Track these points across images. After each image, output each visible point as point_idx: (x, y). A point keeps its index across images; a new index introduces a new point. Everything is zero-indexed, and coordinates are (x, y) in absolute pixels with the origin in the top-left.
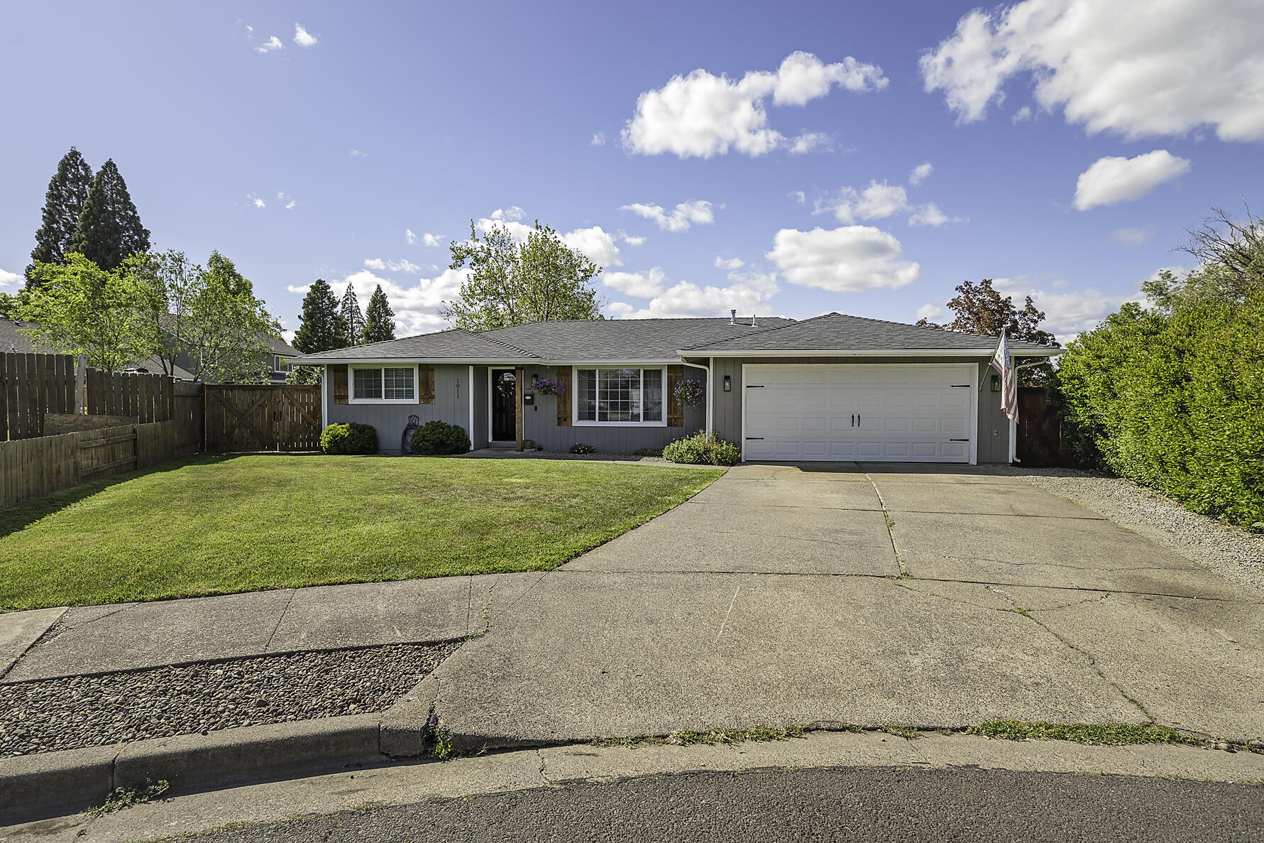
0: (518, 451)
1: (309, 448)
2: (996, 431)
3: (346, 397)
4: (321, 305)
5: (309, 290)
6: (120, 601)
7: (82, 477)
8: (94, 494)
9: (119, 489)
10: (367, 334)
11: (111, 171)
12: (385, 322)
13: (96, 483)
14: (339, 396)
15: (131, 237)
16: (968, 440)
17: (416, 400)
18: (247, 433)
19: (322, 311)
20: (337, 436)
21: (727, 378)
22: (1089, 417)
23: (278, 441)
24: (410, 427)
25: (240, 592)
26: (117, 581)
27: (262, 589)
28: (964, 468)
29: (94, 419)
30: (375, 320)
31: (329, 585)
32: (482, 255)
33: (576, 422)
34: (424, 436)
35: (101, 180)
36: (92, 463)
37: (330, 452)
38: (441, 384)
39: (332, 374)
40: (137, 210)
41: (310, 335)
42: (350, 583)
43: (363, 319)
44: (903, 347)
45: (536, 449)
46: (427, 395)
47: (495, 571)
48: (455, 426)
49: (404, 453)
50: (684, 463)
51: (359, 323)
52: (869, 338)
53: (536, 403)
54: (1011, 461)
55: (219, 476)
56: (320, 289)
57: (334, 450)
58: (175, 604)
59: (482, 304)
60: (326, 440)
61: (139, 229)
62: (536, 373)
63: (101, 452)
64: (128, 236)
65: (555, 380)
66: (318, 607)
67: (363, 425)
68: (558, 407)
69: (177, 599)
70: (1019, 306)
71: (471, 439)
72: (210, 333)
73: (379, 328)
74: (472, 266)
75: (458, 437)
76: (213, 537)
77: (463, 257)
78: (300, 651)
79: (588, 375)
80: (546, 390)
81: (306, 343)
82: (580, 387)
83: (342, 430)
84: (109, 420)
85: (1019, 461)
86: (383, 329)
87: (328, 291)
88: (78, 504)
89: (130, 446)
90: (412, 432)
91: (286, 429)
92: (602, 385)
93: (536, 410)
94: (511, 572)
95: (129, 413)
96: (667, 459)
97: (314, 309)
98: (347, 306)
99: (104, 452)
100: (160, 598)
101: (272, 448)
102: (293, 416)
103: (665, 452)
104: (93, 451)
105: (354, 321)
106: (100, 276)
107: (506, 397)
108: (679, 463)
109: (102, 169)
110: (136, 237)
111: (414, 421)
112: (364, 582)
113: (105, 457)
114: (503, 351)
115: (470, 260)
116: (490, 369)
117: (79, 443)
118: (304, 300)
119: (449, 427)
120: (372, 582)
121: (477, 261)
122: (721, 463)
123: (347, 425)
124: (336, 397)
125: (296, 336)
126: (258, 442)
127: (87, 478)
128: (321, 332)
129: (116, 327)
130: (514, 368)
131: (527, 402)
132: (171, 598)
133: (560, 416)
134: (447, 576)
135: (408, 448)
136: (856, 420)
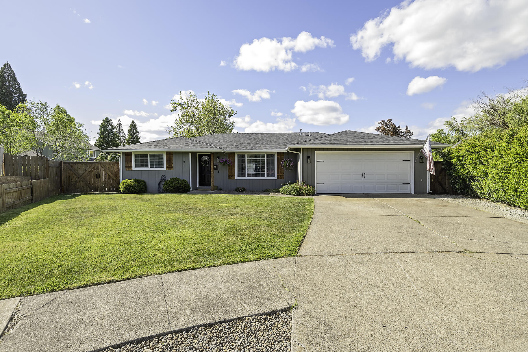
0: (212, 191)
1: (113, 191)
2: (422, 179)
3: (132, 167)
4: (107, 128)
5: (102, 122)
6: (54, 290)
7: (6, 208)
8: (15, 217)
9: (28, 214)
10: (128, 141)
11: (8, 67)
12: (136, 136)
13: (14, 211)
14: (128, 167)
15: (18, 97)
16: (410, 183)
17: (164, 168)
18: (82, 184)
19: (108, 131)
20: (128, 185)
21: (308, 157)
22: (466, 173)
23: (98, 188)
24: (162, 180)
25: (128, 279)
26: (47, 275)
27: (141, 276)
28: (409, 195)
29: (8, 178)
30: (131, 135)
31: (179, 271)
32: (185, 106)
33: (237, 178)
34: (169, 185)
35: (3, 71)
36: (11, 200)
37: (124, 192)
38: (176, 160)
39: (125, 157)
40: (21, 85)
41: (102, 141)
42: (190, 269)
43: (125, 135)
44: (384, 144)
45: (220, 190)
46: (170, 165)
47: (267, 258)
48: (183, 180)
49: (159, 192)
50: (291, 195)
51: (123, 136)
52: (368, 140)
53: (219, 170)
54: (428, 192)
55: (78, 206)
56: (107, 121)
57: (127, 191)
58: (90, 290)
59: (185, 127)
60: (123, 187)
61: (21, 94)
62: (218, 156)
63: (15, 194)
64: (16, 96)
65: (227, 159)
66: (183, 289)
67: (140, 180)
68: (229, 171)
69: (90, 286)
70: (403, 129)
71: (191, 185)
72: (60, 139)
73: (133, 138)
74: (181, 111)
75: (185, 185)
76: (95, 242)
77: (177, 107)
78: (194, 327)
79: (242, 157)
80: (224, 163)
81: (101, 144)
82: (238, 162)
83: (130, 182)
84: (16, 179)
85: (431, 192)
86: (135, 139)
87: (111, 122)
88: (7, 223)
89: (29, 191)
90: (163, 183)
91: (102, 182)
92: (248, 161)
93: (219, 172)
94: (276, 258)
95: (26, 175)
96: (282, 193)
97: (104, 130)
98: (118, 129)
99: (17, 194)
100: (79, 286)
101: (96, 191)
102: (104, 176)
103: (281, 190)
104: (12, 194)
105: (121, 136)
106: (8, 113)
107: (205, 166)
108: (288, 195)
109: (3, 66)
110: (20, 97)
111: (163, 178)
112: (198, 269)
113: (17, 197)
114: (205, 146)
115: (179, 108)
116: (197, 154)
117: (5, 190)
118: (100, 126)
119: (181, 180)
120: (203, 268)
121: (183, 108)
122: (307, 195)
123: (132, 180)
124: (126, 167)
125: (96, 142)
126: (88, 188)
127: (9, 208)
128: (108, 140)
129: (14, 136)
130: (210, 154)
131: (215, 169)
132: (86, 286)
133: (229, 175)
134: (243, 262)
135: (161, 190)
136: (363, 175)
